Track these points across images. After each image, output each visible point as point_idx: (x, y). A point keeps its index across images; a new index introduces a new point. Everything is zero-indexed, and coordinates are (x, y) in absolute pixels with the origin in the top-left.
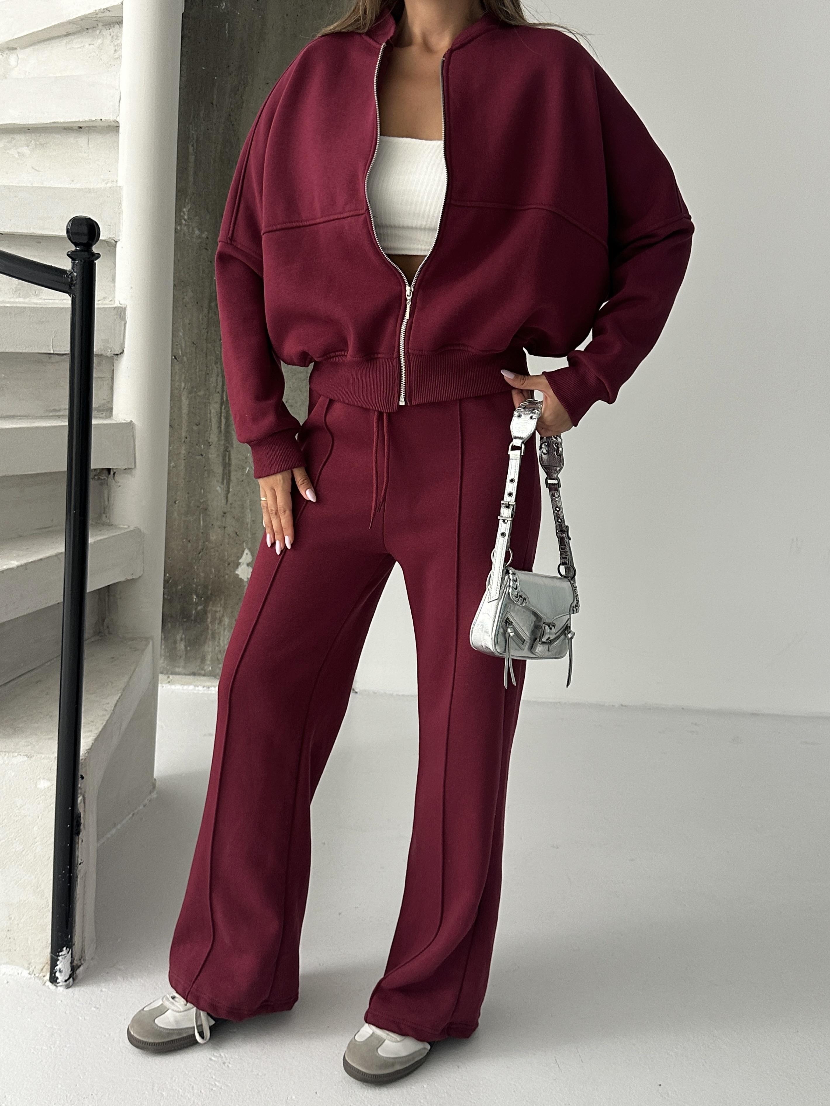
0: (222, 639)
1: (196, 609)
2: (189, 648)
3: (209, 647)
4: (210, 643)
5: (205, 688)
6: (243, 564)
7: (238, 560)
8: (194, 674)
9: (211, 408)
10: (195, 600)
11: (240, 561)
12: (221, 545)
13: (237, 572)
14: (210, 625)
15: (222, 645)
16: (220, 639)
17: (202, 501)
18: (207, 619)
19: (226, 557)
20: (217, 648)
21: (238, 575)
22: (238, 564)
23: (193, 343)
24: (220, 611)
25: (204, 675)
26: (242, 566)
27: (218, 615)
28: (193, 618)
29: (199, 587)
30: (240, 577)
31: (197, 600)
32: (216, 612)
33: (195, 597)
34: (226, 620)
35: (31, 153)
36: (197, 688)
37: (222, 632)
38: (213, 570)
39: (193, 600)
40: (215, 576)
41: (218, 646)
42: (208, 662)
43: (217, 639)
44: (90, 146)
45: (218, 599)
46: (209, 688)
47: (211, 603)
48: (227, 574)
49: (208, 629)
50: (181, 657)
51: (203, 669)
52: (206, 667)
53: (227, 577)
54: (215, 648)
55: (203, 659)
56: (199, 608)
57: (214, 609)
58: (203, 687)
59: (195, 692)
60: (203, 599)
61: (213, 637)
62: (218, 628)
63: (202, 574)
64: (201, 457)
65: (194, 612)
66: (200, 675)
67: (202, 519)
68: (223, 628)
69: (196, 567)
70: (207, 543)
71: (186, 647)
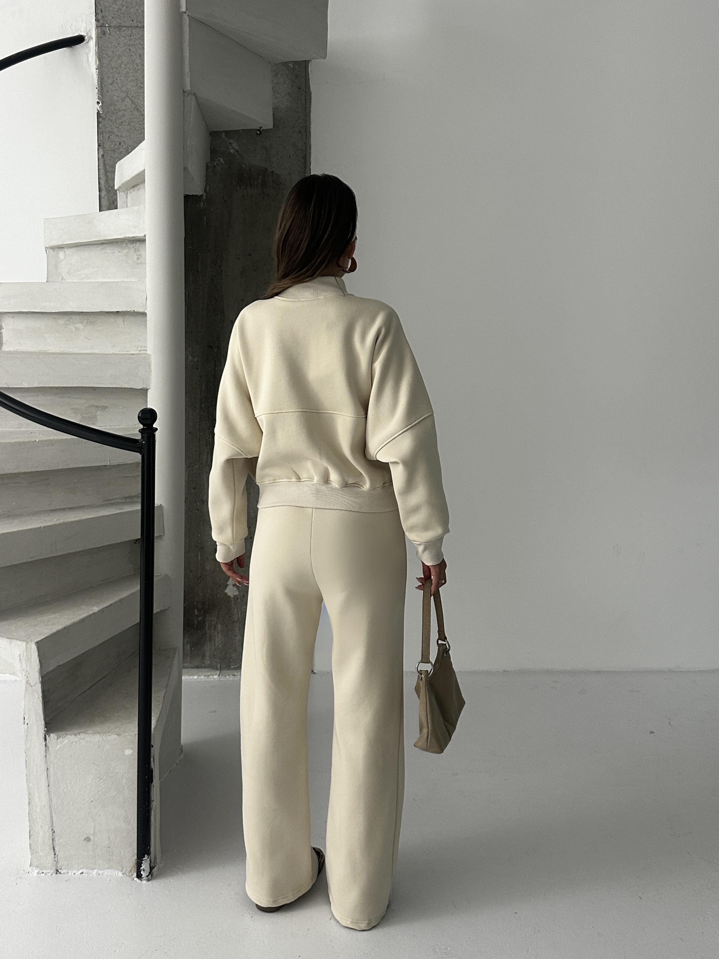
0: (216, 640)
1: (197, 620)
2: (193, 649)
3: (207, 647)
4: (209, 644)
5: (206, 677)
6: (230, 585)
7: (227, 582)
8: (197, 667)
9: (204, 476)
10: (196, 613)
11: (228, 583)
12: (214, 572)
13: (226, 591)
14: (208, 631)
15: (217, 644)
16: (215, 640)
17: (199, 542)
18: (206, 626)
19: (218, 581)
20: (213, 647)
21: (226, 593)
22: (226, 586)
23: (190, 432)
24: (214, 620)
25: (205, 668)
26: (230, 587)
27: (213, 623)
28: (195, 626)
29: (199, 604)
30: (228, 594)
31: (198, 613)
32: (212, 621)
33: (196, 611)
34: (219, 627)
35: (84, 327)
36: (200, 677)
37: (217, 635)
38: (209, 591)
39: (195, 614)
40: (210, 595)
41: (214, 645)
42: (207, 658)
43: (213, 641)
44: (125, 324)
45: (213, 611)
46: (208, 676)
47: (208, 615)
48: (219, 593)
49: (206, 633)
50: (187, 655)
51: (204, 663)
52: (205, 662)
53: (219, 595)
54: (212, 647)
55: (204, 656)
56: (200, 619)
57: (210, 619)
58: (205, 676)
59: (199, 680)
60: (202, 612)
61: (210, 640)
62: (214, 632)
63: (201, 594)
64: (197, 511)
65: (196, 622)
66: (202, 667)
67: (199, 554)
68: (217, 633)
69: (196, 590)
70: (204, 572)
71: (191, 648)
